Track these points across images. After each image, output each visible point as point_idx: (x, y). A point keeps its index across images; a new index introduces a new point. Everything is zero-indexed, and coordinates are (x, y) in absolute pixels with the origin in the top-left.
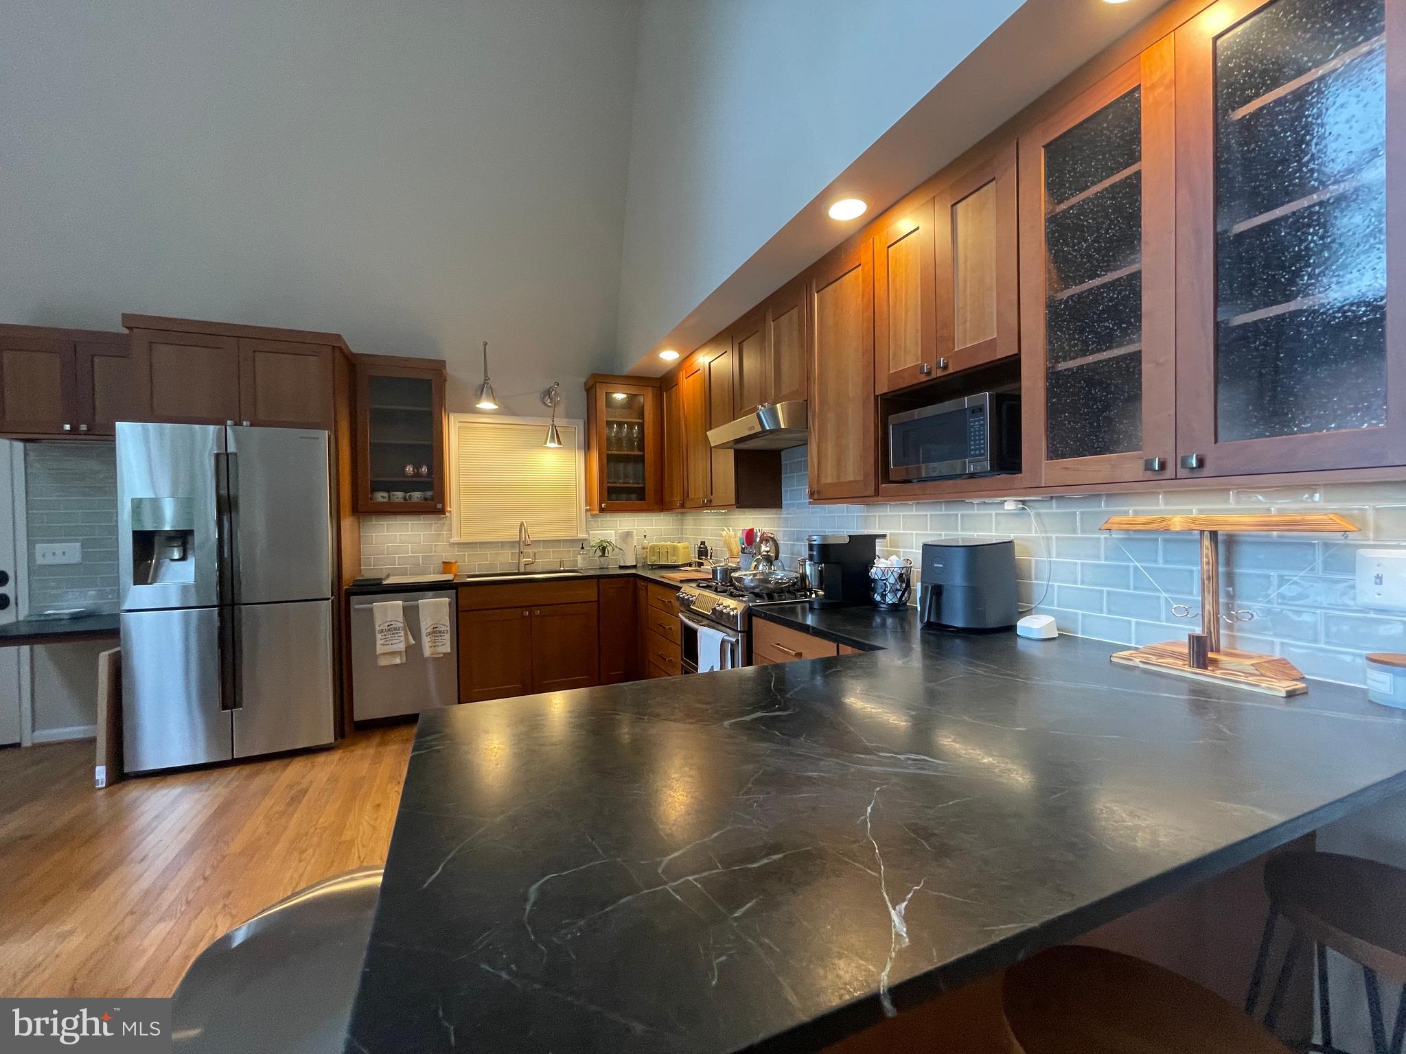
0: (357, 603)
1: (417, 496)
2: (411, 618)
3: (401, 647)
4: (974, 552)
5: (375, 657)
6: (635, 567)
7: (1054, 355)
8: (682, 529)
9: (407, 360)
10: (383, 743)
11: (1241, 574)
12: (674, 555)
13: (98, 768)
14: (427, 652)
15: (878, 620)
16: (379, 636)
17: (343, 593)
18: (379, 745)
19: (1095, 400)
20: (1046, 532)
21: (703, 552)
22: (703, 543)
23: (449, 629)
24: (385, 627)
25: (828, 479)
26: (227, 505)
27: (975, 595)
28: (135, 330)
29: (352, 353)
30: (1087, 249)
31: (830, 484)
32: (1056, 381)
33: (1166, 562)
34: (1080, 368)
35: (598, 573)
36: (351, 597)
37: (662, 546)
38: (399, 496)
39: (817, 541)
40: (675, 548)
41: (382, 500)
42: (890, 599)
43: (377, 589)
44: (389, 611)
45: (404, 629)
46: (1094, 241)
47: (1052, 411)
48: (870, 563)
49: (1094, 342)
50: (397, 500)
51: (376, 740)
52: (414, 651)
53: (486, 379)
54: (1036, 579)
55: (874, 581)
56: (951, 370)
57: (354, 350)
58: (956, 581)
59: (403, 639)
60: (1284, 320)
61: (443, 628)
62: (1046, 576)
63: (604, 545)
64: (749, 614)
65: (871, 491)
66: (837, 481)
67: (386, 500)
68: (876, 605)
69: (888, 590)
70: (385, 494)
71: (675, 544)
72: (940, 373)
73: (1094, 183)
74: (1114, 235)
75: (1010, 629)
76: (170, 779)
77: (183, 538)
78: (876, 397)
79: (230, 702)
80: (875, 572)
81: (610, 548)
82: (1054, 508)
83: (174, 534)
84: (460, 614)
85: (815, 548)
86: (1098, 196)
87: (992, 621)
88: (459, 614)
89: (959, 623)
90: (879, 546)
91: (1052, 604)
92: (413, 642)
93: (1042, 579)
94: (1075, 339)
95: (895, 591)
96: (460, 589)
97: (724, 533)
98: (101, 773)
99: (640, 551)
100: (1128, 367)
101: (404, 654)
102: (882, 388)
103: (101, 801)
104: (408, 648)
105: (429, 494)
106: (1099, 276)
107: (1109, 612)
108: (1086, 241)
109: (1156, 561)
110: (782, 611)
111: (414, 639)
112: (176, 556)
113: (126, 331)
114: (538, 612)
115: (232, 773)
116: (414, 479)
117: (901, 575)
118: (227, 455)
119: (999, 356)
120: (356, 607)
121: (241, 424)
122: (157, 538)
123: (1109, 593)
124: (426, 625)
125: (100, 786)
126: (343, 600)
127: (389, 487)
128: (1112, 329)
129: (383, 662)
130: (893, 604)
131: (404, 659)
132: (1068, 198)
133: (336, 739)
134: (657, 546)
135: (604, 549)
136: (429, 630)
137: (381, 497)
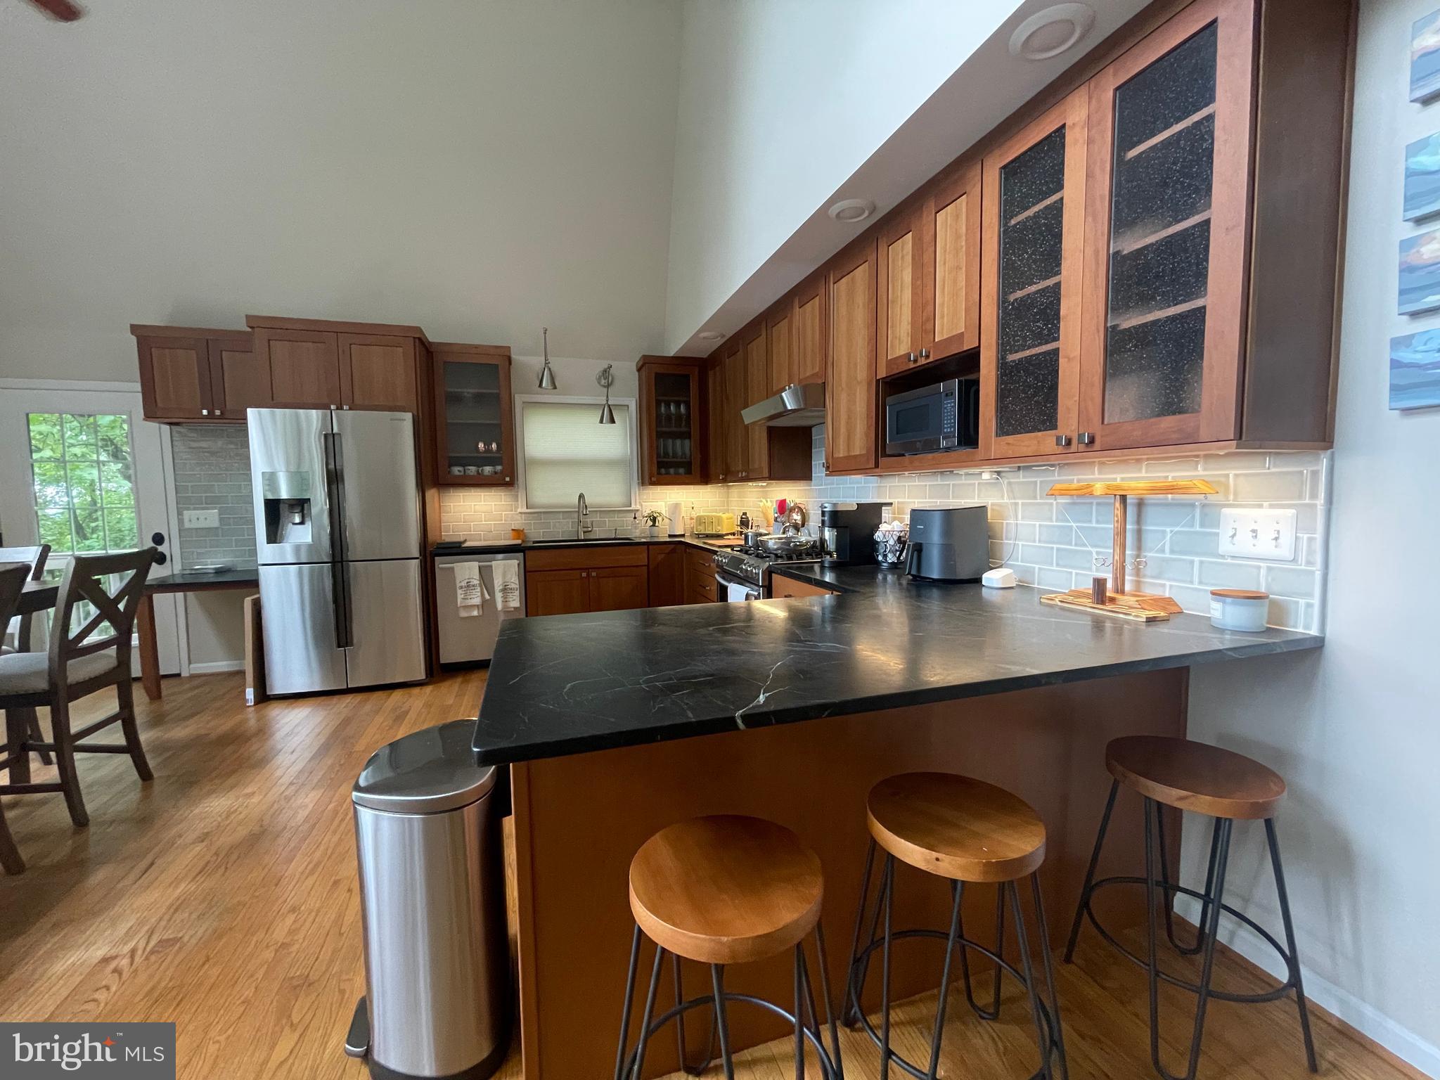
0: (441, 563)
1: (488, 470)
2: (486, 577)
3: (477, 601)
4: (949, 515)
5: (457, 609)
6: (683, 536)
7: (1005, 346)
8: (728, 502)
9: (476, 347)
10: (466, 682)
11: (1147, 530)
12: (719, 525)
13: (247, 690)
14: (500, 606)
15: (880, 577)
16: (459, 592)
17: (428, 555)
18: (462, 683)
19: (1030, 387)
20: (1014, 498)
21: (744, 522)
22: (745, 514)
23: (518, 586)
24: (464, 584)
25: (841, 453)
26: (334, 479)
27: (948, 551)
28: (256, 329)
29: (429, 342)
30: (1027, 260)
31: (841, 458)
32: (1006, 372)
33: (1098, 522)
34: (1020, 360)
35: (648, 540)
36: (436, 558)
37: (708, 516)
38: (472, 470)
39: (828, 508)
40: (719, 519)
41: (458, 473)
42: (891, 558)
43: (457, 550)
44: (467, 570)
45: (481, 586)
46: (1032, 254)
47: (1002, 395)
48: (876, 528)
49: (1030, 339)
50: (472, 474)
51: (459, 680)
52: (487, 605)
53: (547, 363)
54: (1007, 539)
55: (878, 543)
56: (931, 359)
57: (431, 339)
58: (935, 538)
59: (479, 594)
60: (1147, 327)
61: (513, 586)
62: (1013, 535)
63: (655, 515)
64: (769, 573)
65: (872, 464)
66: (846, 454)
67: (462, 473)
68: (878, 563)
69: (888, 550)
70: (461, 469)
71: (720, 514)
72: (922, 361)
73: (1034, 204)
74: (1046, 250)
75: (977, 581)
76: (301, 702)
77: (301, 505)
78: (878, 381)
79: (343, 641)
80: (878, 536)
81: (660, 519)
82: (1021, 477)
83: (294, 502)
84: (528, 574)
85: (827, 514)
86: (1037, 215)
87: (964, 574)
88: (529, 576)
89: (935, 576)
90: (886, 513)
91: (1017, 560)
92: (487, 597)
93: (1010, 540)
94: (1018, 336)
95: (894, 552)
96: (527, 552)
97: (762, 504)
98: (250, 693)
99: (688, 522)
100: (1051, 359)
101: (480, 607)
102: (882, 373)
103: (251, 717)
104: (484, 601)
105: (499, 468)
106: (1035, 283)
107: (1058, 565)
108: (1027, 253)
109: (1090, 521)
110: (799, 568)
111: (489, 595)
112: (297, 520)
113: (250, 330)
114: (594, 574)
115: (349, 700)
116: (485, 455)
117: (899, 538)
118: (334, 435)
119: (965, 349)
120: (441, 566)
121: (342, 409)
122: (282, 506)
123: (1058, 549)
124: (498, 583)
125: (249, 704)
126: (428, 559)
127: (463, 462)
128: (1042, 328)
129: (463, 614)
130: (893, 563)
131: (481, 613)
132: (1016, 215)
133: (427, 677)
134: (703, 516)
135: (654, 520)
136: (501, 588)
137: (456, 470)
